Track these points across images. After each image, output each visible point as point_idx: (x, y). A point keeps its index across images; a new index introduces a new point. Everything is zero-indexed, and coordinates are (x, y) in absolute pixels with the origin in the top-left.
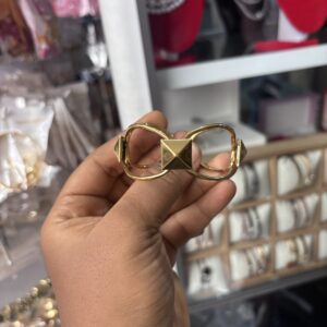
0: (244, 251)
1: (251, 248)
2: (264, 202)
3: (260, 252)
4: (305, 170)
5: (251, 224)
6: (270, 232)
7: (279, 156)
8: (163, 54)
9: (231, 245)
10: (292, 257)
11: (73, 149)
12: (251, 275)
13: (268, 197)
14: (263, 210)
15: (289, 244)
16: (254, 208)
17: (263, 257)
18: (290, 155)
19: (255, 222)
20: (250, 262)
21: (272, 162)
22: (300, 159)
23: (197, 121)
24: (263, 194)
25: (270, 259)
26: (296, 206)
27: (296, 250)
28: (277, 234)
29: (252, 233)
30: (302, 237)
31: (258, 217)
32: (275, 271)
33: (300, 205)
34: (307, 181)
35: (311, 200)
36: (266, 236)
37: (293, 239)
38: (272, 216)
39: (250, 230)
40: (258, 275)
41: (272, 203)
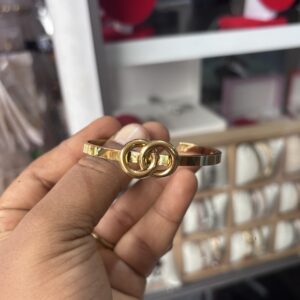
0: (198, 242)
1: (205, 239)
2: (221, 191)
3: (215, 243)
4: (266, 159)
5: (206, 214)
6: (226, 223)
7: (238, 143)
8: (118, 27)
9: (185, 236)
10: (248, 250)
11: (10, 129)
12: (205, 267)
13: (225, 187)
14: (219, 201)
15: (245, 236)
16: (210, 198)
17: (218, 249)
18: (251, 143)
19: (211, 212)
20: (203, 254)
22: (261, 148)
23: (155, 100)
24: (220, 184)
25: (224, 252)
26: (254, 197)
28: (233, 225)
29: (206, 224)
30: (259, 228)
31: (213, 208)
34: (267, 171)
35: (271, 191)
36: (221, 228)
37: (250, 230)
38: (229, 208)
39: (204, 221)
40: (211, 267)
41: (229, 193)
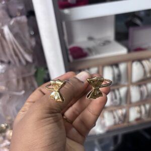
0: (112, 111)
1: (115, 110)
2: (124, 86)
3: (120, 112)
5: (116, 98)
6: (126, 102)
7: (133, 61)
10: (138, 116)
12: (115, 124)
13: (126, 84)
14: (123, 91)
15: (137, 109)
16: (118, 89)
17: (122, 115)
18: (140, 60)
19: (118, 97)
20: (114, 118)
21: (129, 64)
22: (145, 63)
24: (123, 82)
26: (142, 89)
27: (140, 112)
28: (131, 103)
29: (116, 102)
30: (144, 105)
31: (120, 94)
32: (129, 122)
33: (144, 88)
34: (149, 75)
36: (124, 104)
37: (140, 106)
38: (128, 94)
39: (115, 101)
40: (119, 124)
41: (128, 86)
